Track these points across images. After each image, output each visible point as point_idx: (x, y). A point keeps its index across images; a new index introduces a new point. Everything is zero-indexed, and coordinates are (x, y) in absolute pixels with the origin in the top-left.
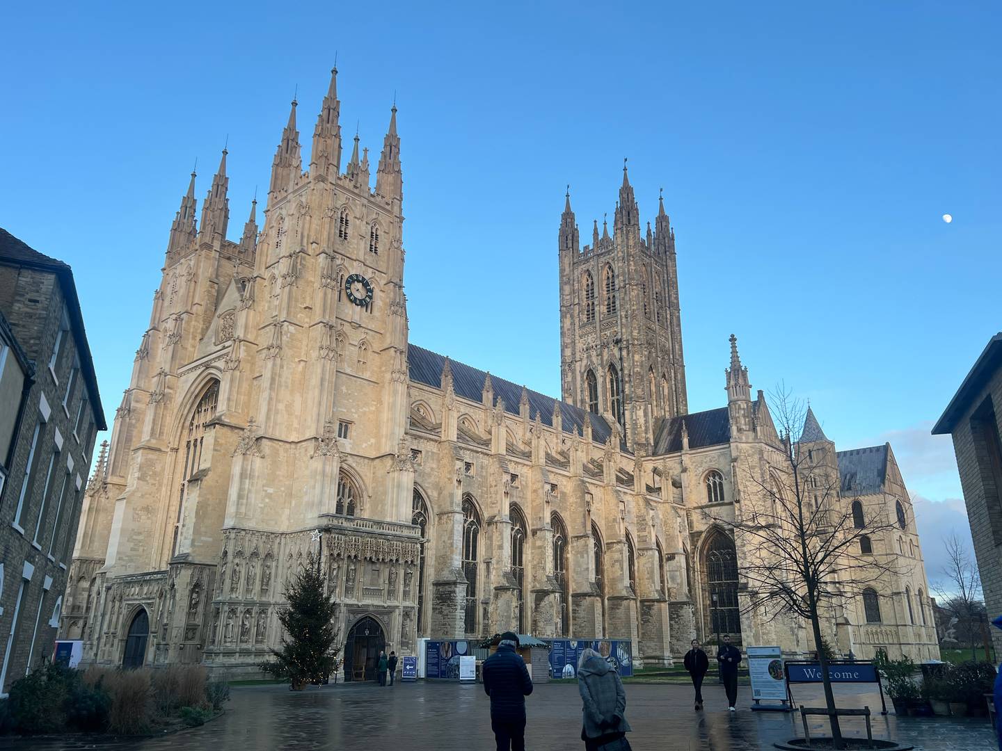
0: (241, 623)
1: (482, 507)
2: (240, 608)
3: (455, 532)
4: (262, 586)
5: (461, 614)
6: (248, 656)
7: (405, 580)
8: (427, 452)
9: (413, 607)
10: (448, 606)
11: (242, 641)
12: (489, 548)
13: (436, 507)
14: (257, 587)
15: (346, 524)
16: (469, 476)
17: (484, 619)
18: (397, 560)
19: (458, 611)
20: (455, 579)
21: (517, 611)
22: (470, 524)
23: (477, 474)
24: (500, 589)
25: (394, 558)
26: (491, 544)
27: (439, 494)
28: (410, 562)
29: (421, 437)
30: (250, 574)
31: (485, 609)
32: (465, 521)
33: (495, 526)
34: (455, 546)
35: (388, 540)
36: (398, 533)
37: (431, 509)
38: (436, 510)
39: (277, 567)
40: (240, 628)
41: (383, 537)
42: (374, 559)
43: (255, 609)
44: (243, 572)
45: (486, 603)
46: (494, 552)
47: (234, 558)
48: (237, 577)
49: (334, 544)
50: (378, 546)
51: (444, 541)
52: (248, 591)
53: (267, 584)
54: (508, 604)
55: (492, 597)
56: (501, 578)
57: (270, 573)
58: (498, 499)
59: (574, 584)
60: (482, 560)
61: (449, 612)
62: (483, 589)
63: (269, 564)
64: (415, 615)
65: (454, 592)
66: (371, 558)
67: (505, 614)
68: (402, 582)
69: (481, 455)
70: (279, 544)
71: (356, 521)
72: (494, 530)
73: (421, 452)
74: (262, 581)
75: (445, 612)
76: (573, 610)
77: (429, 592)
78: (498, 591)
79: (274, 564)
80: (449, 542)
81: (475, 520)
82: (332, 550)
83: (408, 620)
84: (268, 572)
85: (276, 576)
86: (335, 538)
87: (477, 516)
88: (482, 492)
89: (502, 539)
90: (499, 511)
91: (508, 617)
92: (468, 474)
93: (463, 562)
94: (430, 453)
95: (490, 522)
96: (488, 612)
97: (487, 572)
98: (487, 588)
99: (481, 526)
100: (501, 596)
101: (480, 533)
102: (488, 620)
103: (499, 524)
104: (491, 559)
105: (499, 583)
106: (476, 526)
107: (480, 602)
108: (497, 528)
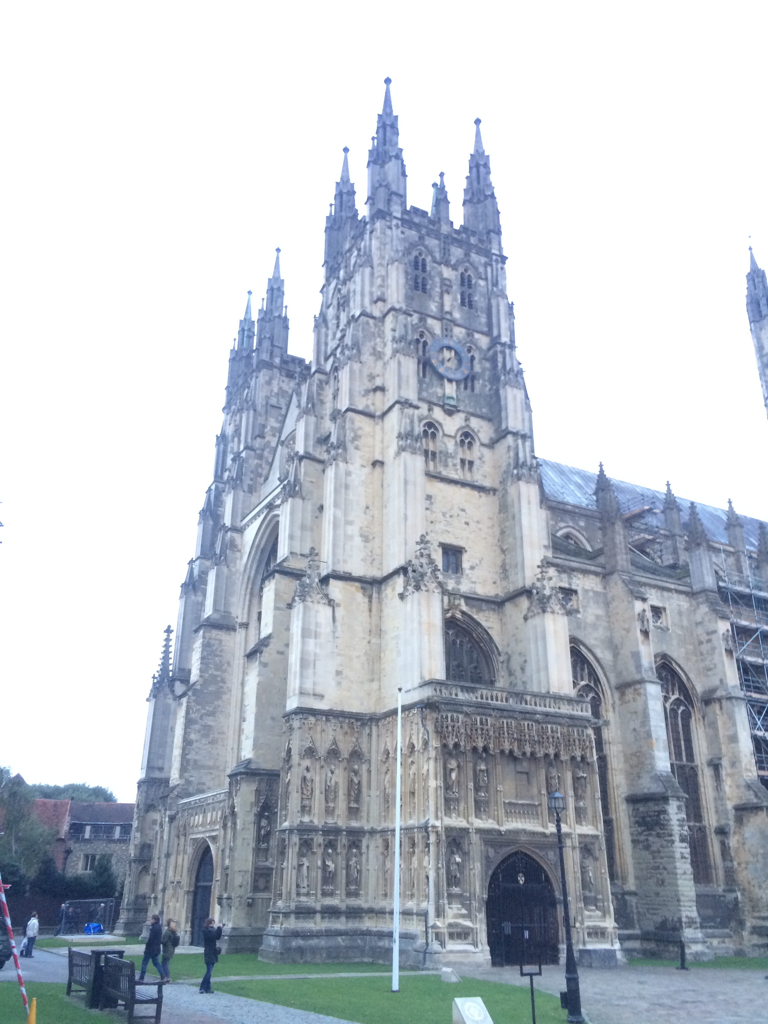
0: (319, 863)
1: (691, 676)
2: (319, 839)
3: (652, 714)
4: (349, 803)
5: (683, 850)
6: (338, 918)
7: (575, 789)
8: (586, 591)
9: (596, 837)
10: (658, 835)
11: (324, 894)
12: (714, 740)
13: (612, 677)
14: (341, 805)
15: (462, 696)
16: (661, 628)
17: (724, 859)
18: (557, 756)
19: (677, 844)
20: (664, 790)
22: (673, 703)
23: (674, 624)
24: (744, 809)
25: (552, 751)
26: (717, 735)
27: (616, 655)
28: (579, 759)
29: (573, 570)
30: (328, 783)
31: (723, 844)
32: (666, 699)
33: (717, 706)
34: (654, 736)
35: (537, 722)
36: (552, 710)
37: (604, 679)
38: (613, 681)
39: (369, 771)
40: (320, 871)
41: (528, 716)
42: (517, 752)
43: (343, 840)
44: (317, 779)
45: (722, 832)
46: (724, 747)
47: (302, 757)
48: (309, 788)
49: (447, 727)
50: (521, 732)
51: (635, 730)
52: (329, 812)
53: (357, 800)
55: (732, 823)
56: (743, 789)
57: (359, 782)
58: (716, 661)
60: (704, 762)
61: (662, 846)
62: (713, 810)
63: (356, 767)
64: (600, 849)
65: (665, 812)
66: (511, 752)
68: (571, 792)
69: (675, 595)
70: (370, 735)
71: (480, 692)
72: (718, 712)
73: (576, 592)
74: (349, 795)
75: (654, 848)
77: (622, 814)
78: (742, 813)
79: (365, 767)
80: (643, 730)
81: (682, 698)
82: (445, 738)
83: (591, 858)
84: (356, 780)
85: (369, 788)
86: (447, 717)
87: (683, 689)
88: (687, 653)
89: (734, 725)
90: (721, 681)
92: (658, 624)
93: (672, 765)
94: (591, 594)
95: (708, 700)
96: (729, 848)
97: (716, 781)
98: (720, 808)
99: (693, 707)
100: (749, 821)
101: (693, 718)
102: (731, 861)
103: (724, 702)
104: (720, 759)
105: (741, 798)
106: (686, 706)
107: (713, 830)
108: (721, 708)
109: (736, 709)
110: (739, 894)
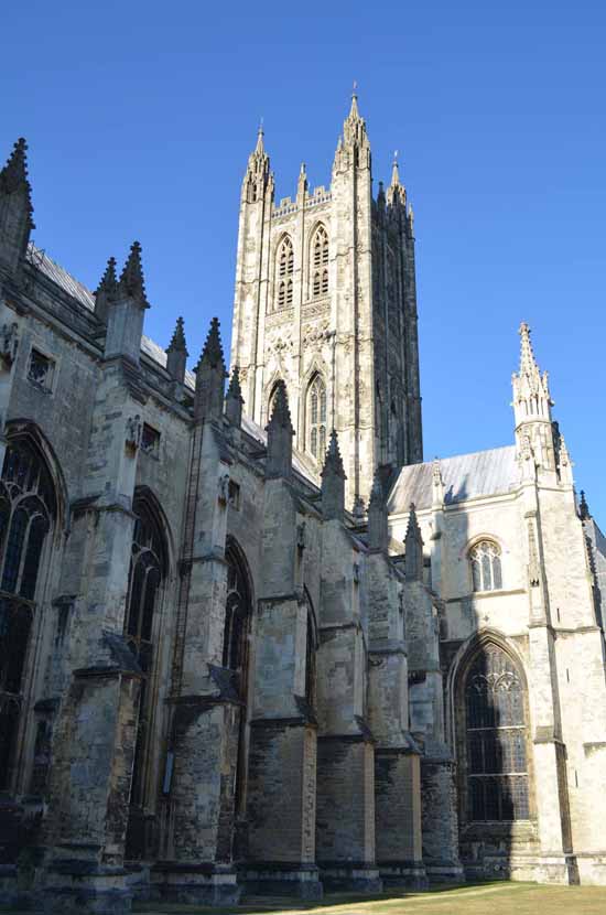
1: (66, 470)
12: (72, 571)
16: (40, 388)
17: (37, 753)
21: (131, 733)
23: (61, 388)
24: (90, 676)
26: (78, 563)
31: (42, 726)
33: (92, 520)
45: (46, 708)
46: (83, 582)
54: (110, 717)
55: (65, 696)
56: (95, 646)
58: (108, 457)
59: (257, 698)
60: (49, 600)
62: (42, 675)
67: (98, 741)
72: (91, 529)
76: (251, 756)
78: (84, 681)
81: (41, 498)
88: (70, 437)
89: (110, 549)
90: (108, 485)
91: (105, 749)
92: (37, 382)
95: (82, 508)
96: (50, 734)
97: (59, 631)
98: (54, 672)
99: (55, 518)
100: (92, 695)
101: (51, 533)
102: (47, 755)
103: (103, 515)
104: (73, 597)
105: (89, 660)
106: (44, 513)
107: (32, 705)
108: (96, 525)
109: (118, 528)
110: (46, 808)
